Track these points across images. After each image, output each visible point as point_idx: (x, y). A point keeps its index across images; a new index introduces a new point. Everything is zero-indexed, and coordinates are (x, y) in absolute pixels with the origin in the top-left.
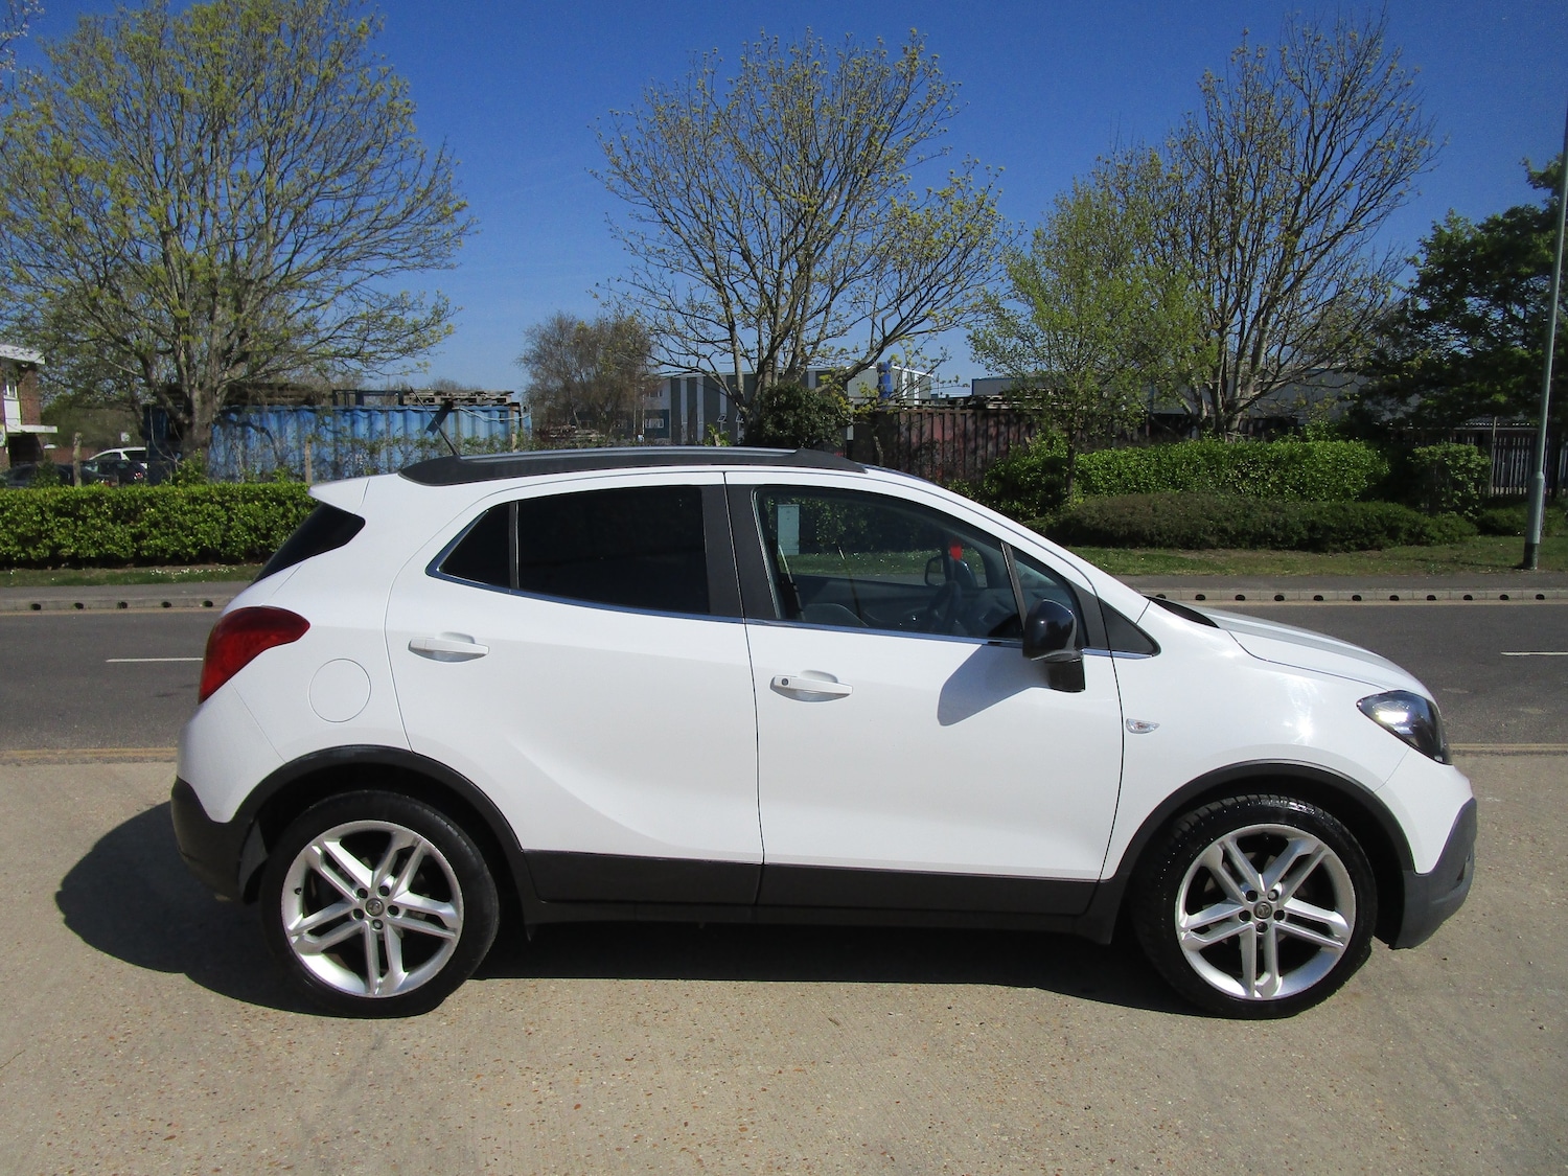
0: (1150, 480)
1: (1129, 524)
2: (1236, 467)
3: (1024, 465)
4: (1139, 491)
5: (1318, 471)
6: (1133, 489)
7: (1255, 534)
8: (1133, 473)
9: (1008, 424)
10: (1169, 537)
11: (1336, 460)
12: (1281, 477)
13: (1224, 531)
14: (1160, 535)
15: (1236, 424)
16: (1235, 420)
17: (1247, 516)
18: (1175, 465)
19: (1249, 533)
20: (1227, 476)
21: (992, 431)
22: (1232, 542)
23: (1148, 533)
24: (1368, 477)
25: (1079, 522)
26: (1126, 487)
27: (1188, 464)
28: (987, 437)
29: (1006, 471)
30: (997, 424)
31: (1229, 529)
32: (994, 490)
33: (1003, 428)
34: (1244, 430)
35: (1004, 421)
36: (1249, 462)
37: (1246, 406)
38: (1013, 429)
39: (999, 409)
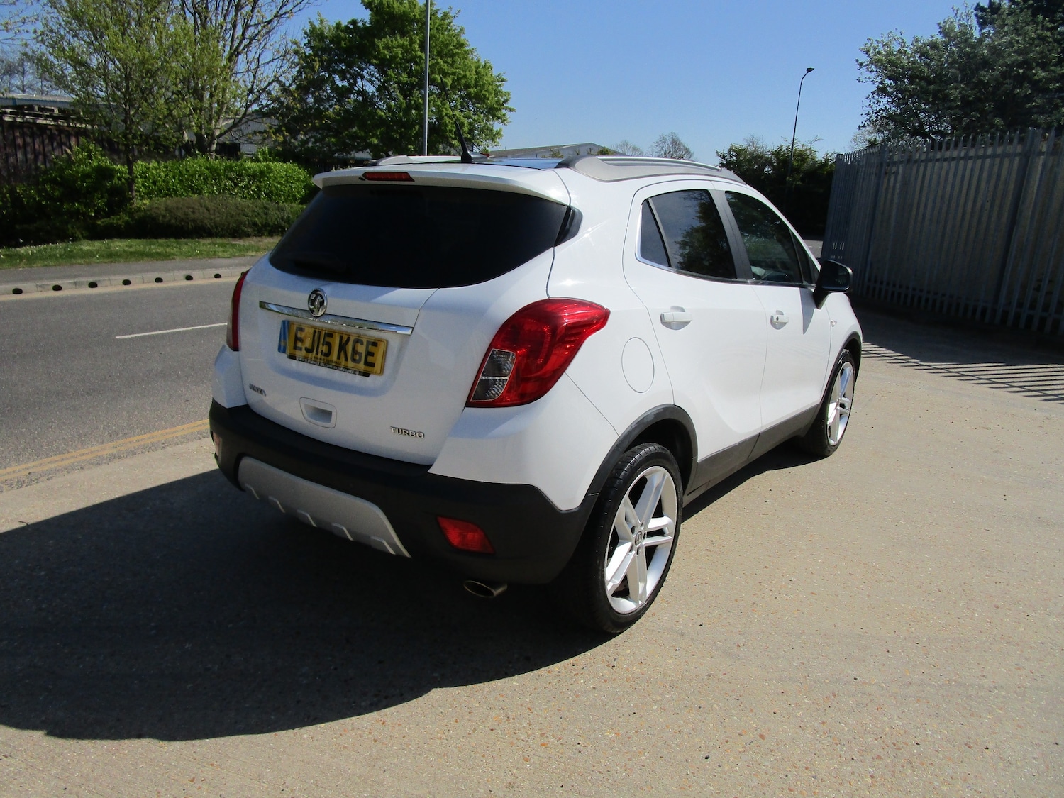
0: (176, 187)
1: (194, 221)
2: (230, 179)
3: (78, 172)
4: (170, 196)
5: (279, 183)
6: (166, 195)
7: (272, 226)
8: (164, 181)
9: (33, 136)
10: (222, 229)
11: (286, 175)
12: (258, 187)
13: (255, 224)
14: (216, 228)
15: (214, 147)
16: (214, 144)
17: (266, 214)
18: (192, 176)
19: (269, 225)
20: (225, 185)
21: (19, 141)
22: (259, 231)
23: (209, 226)
24: (304, 187)
25: (154, 219)
26: (161, 192)
27: (200, 176)
28: (16, 147)
29: (61, 177)
30: (23, 135)
31: (258, 223)
32: (56, 193)
33: (28, 140)
34: (217, 151)
35: (28, 132)
36: (237, 175)
37: (221, 135)
38: (37, 141)
39: (15, 121)
